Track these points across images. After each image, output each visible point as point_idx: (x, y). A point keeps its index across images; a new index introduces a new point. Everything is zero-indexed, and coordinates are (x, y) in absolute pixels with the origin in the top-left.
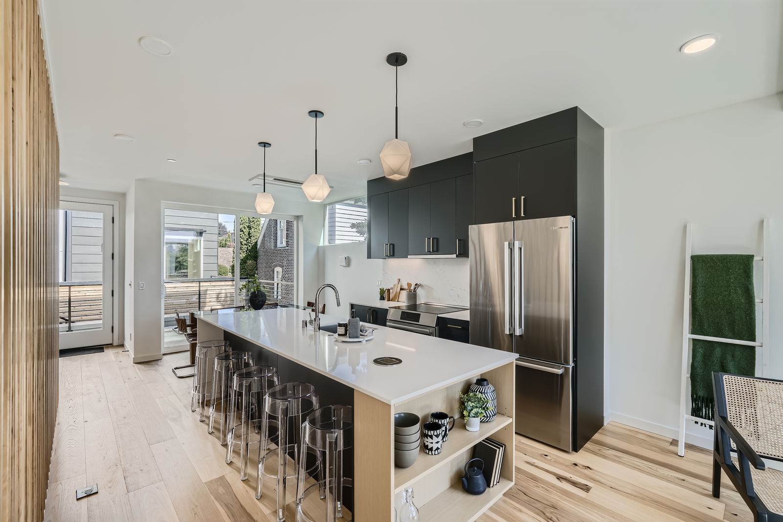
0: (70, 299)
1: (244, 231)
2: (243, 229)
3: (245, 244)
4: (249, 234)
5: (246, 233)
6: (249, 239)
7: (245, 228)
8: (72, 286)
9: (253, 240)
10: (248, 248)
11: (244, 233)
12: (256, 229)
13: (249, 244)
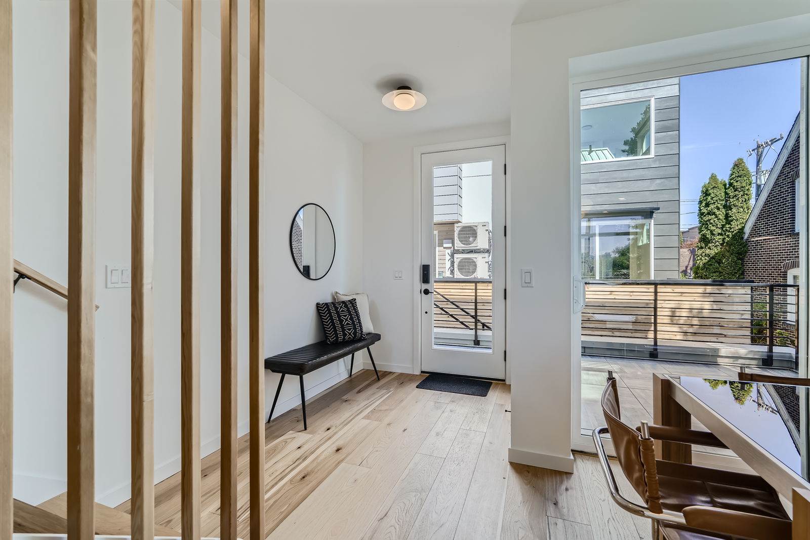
0: (476, 299)
1: (718, 213)
2: (716, 211)
3: (719, 234)
4: (727, 216)
5: (722, 217)
6: (728, 226)
7: (718, 209)
8: (479, 282)
9: (735, 226)
10: (724, 239)
11: (716, 217)
12: (742, 207)
13: (727, 233)
